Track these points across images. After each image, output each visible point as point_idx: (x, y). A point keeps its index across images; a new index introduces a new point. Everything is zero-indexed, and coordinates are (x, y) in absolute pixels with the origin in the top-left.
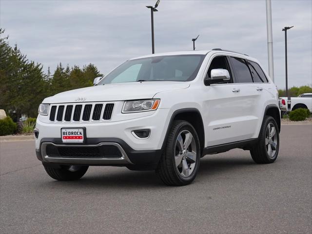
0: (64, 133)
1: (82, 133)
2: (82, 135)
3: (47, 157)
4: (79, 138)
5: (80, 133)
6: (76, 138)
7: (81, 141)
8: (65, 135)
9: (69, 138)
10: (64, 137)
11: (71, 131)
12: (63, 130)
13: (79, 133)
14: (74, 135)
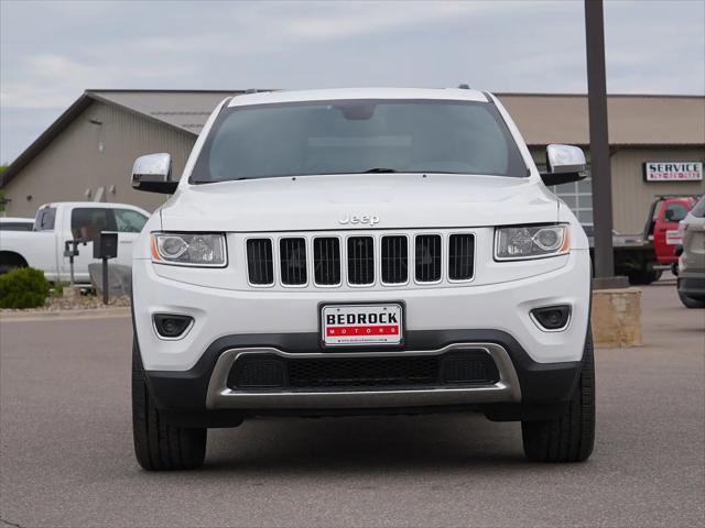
0: (331, 319)
1: (398, 317)
2: (398, 324)
3: (227, 392)
4: (387, 331)
5: (392, 318)
6: (375, 331)
7: (395, 339)
8: (336, 325)
9: (350, 332)
10: (329, 329)
11: (356, 311)
12: (328, 311)
13: (386, 318)
14: (368, 324)
